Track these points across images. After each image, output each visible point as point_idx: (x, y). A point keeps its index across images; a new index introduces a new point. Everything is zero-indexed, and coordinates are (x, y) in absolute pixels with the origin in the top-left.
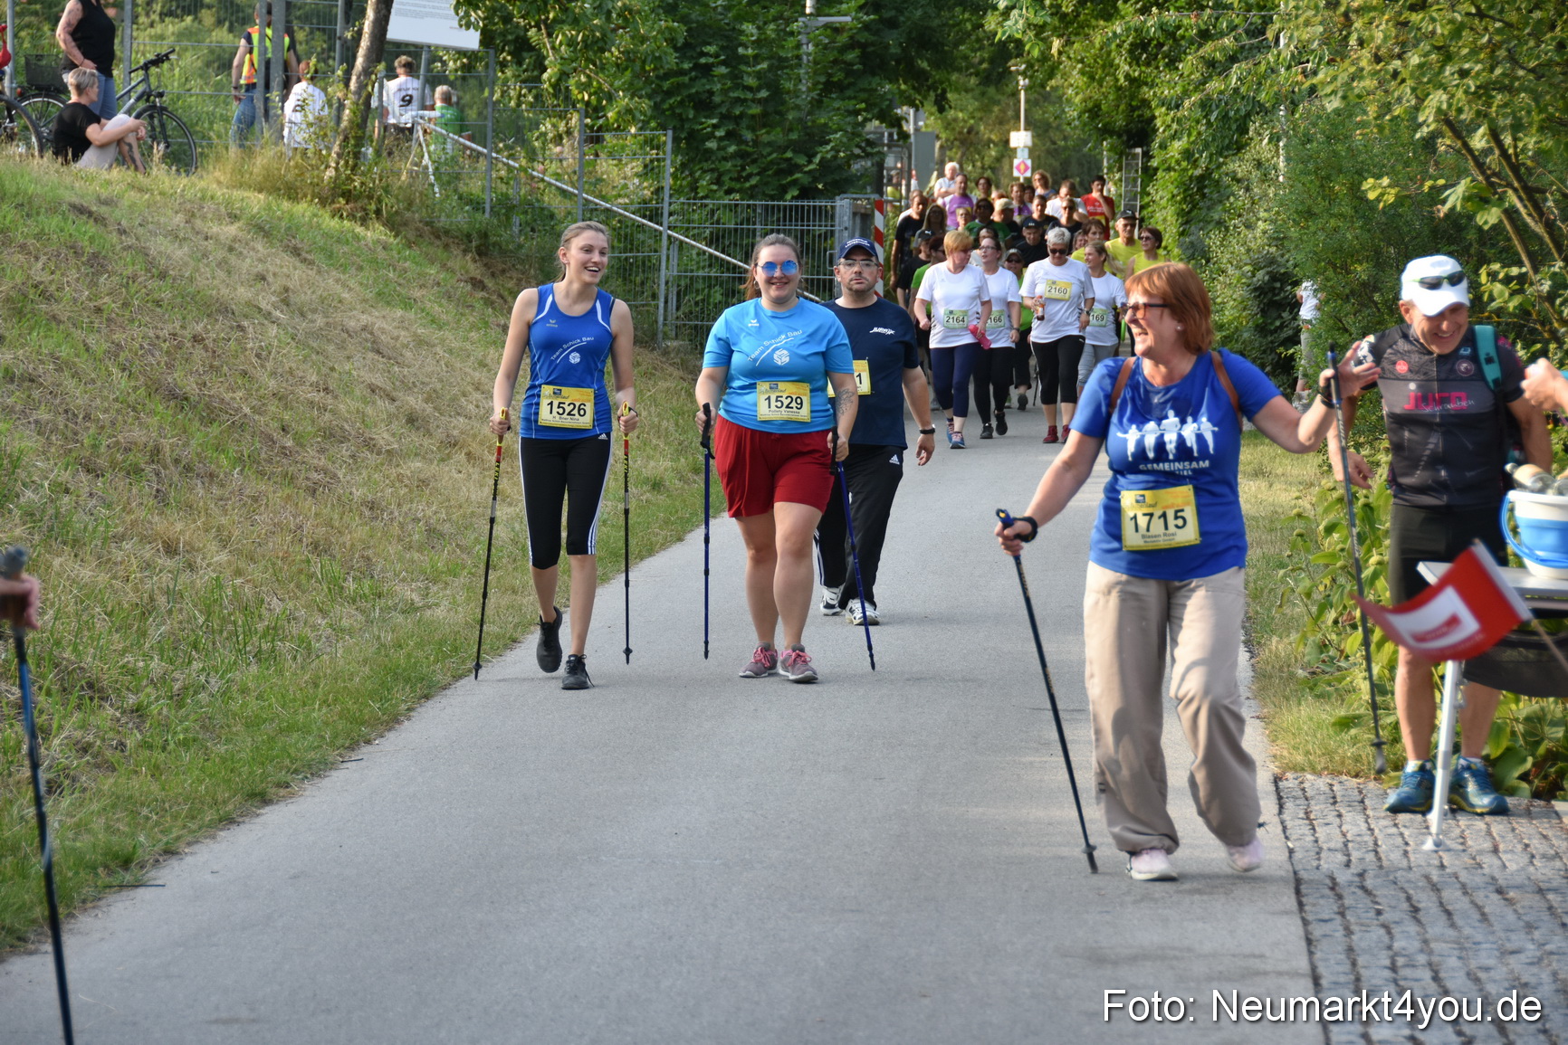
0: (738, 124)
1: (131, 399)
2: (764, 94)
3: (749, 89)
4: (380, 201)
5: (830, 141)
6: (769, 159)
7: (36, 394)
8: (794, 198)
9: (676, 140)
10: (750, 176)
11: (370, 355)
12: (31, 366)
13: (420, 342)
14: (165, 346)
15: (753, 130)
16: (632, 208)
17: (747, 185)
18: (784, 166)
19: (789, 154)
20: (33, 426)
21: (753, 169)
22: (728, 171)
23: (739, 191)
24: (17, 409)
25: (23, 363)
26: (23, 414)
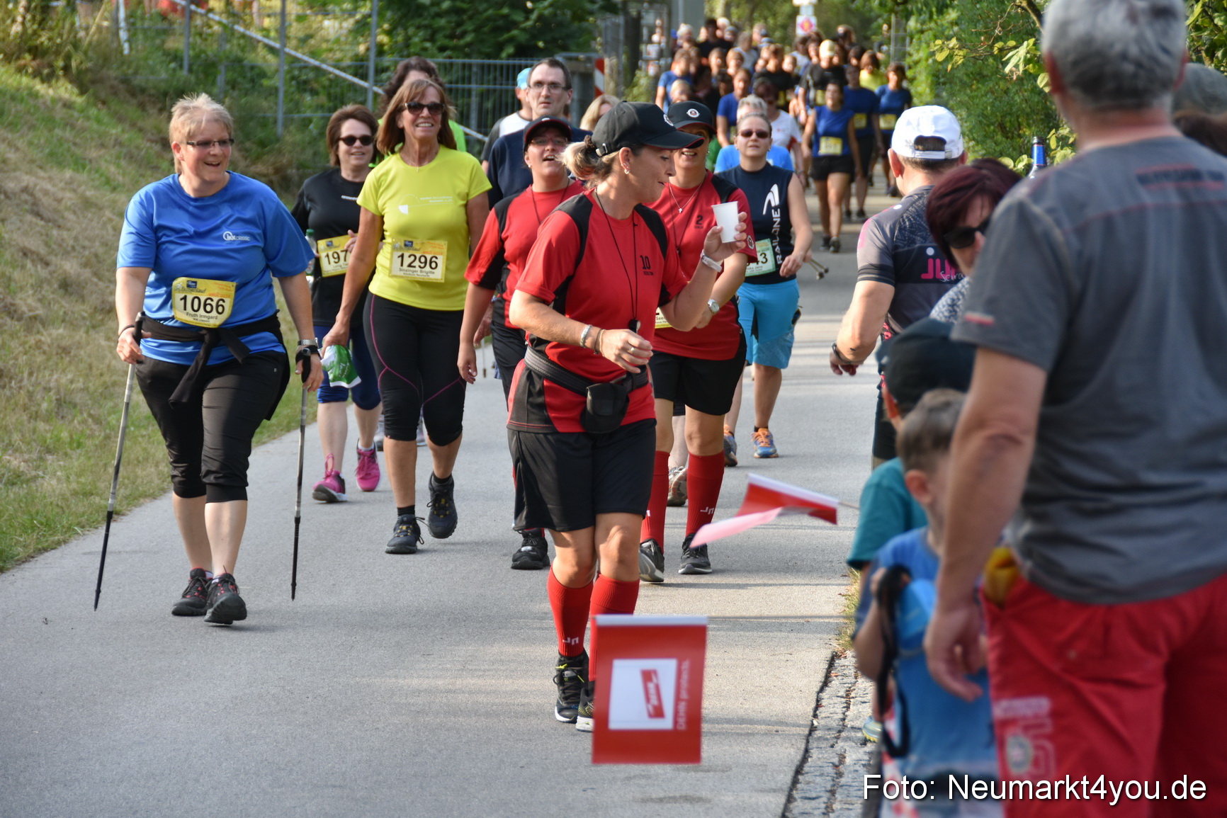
4: (68, 58)
6: (486, 15)
8: (510, 57)
10: (464, 34)
11: (29, 217)
13: (87, 204)
17: (462, 42)
18: (500, 23)
19: (505, 11)
21: (469, 26)
22: (442, 28)
23: (454, 48)
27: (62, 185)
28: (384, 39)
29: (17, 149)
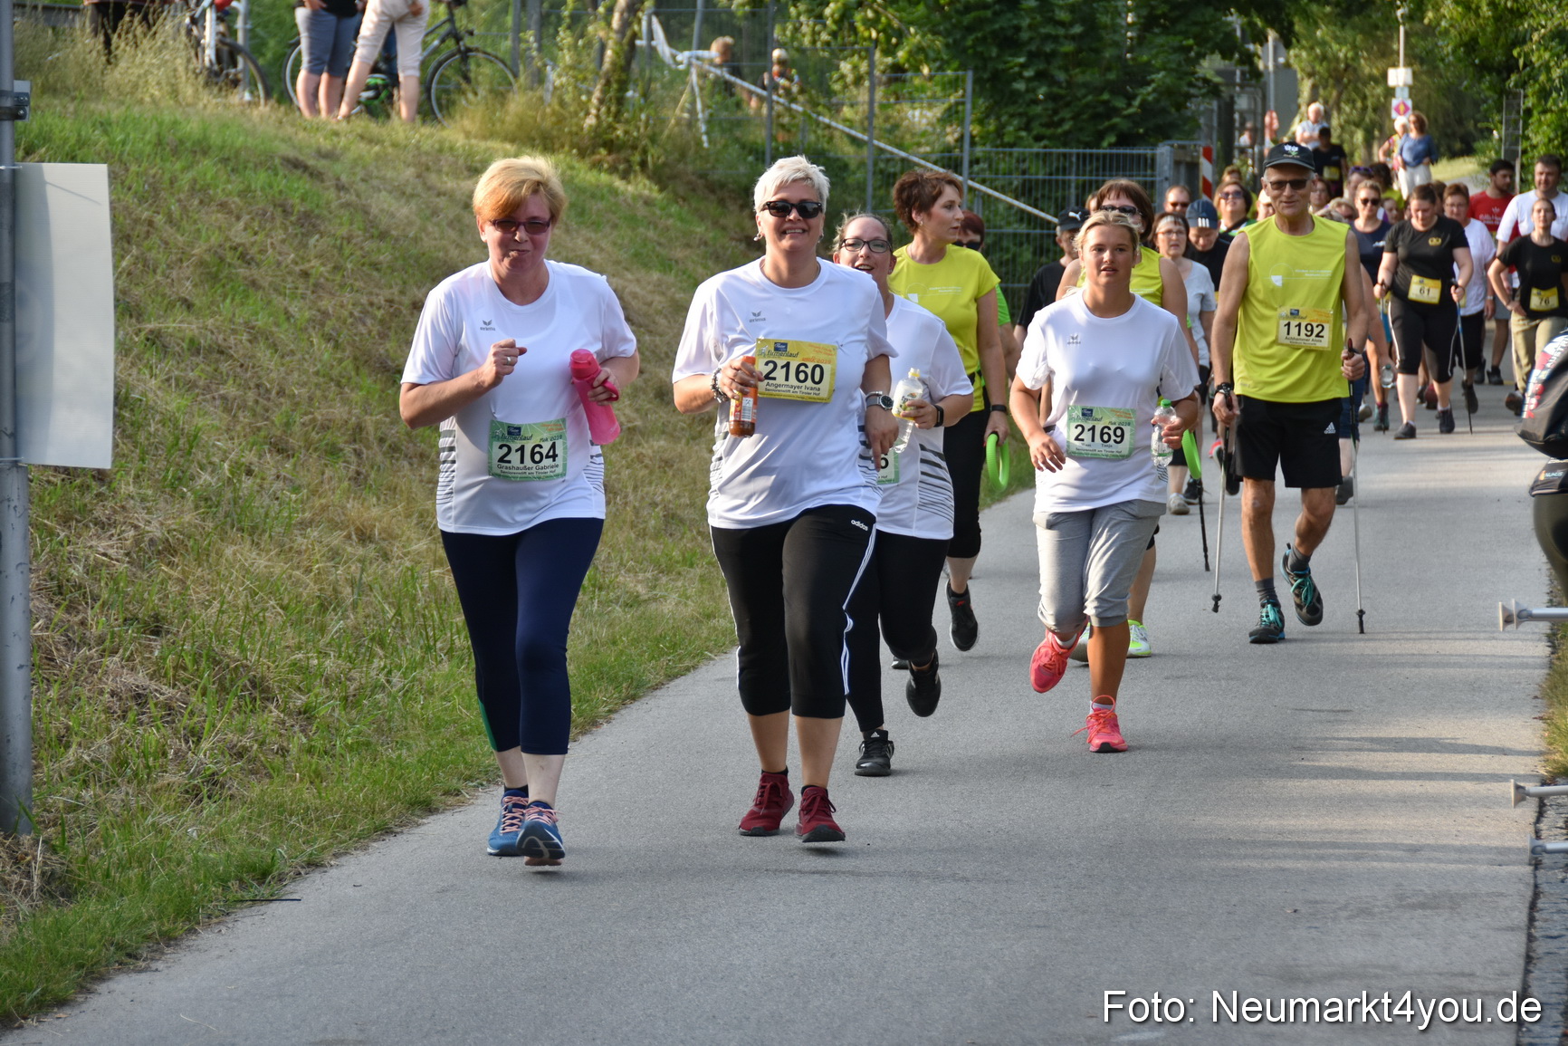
0: (1049, 63)
1: (335, 373)
2: (1077, 29)
3: (1062, 24)
4: (645, 151)
5: (1153, 81)
6: (1084, 101)
7: (224, 367)
8: (1111, 146)
9: (977, 81)
10: (1062, 121)
12: (221, 337)
14: (379, 314)
15: (1066, 70)
16: (934, 157)
17: (1060, 130)
18: (1100, 109)
19: (1105, 96)
20: (218, 402)
21: (1066, 114)
22: (1038, 116)
23: (1050, 138)
24: (201, 383)
25: (212, 333)
26: (207, 388)
27: (650, 287)
28: (975, 129)
29: (602, 250)
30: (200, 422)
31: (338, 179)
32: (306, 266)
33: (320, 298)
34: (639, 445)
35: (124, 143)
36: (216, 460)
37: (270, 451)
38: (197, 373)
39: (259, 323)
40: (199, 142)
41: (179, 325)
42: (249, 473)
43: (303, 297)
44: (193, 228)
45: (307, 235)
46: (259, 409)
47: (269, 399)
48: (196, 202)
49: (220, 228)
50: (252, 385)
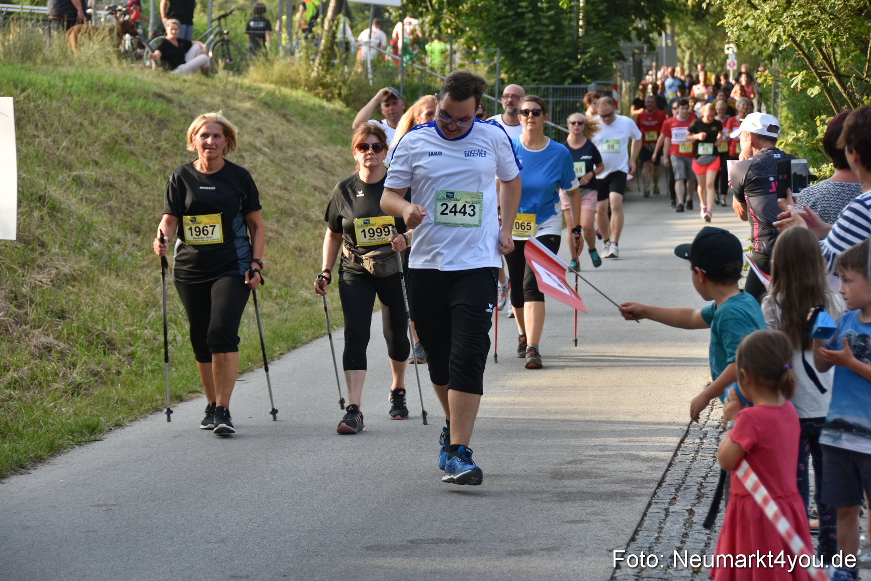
4: (340, 89)
7: (112, 192)
9: (504, 53)
12: (111, 178)
20: (106, 210)
24: (99, 200)
25: (107, 176)
26: (101, 203)
30: (95, 219)
31: (180, 103)
32: (159, 144)
33: (165, 160)
34: (321, 228)
35: (72, 86)
36: (102, 237)
37: (131, 233)
38: (97, 195)
39: (131, 172)
40: (111, 86)
41: (89, 173)
42: (119, 243)
43: (156, 159)
44: (102, 127)
45: (162, 129)
46: (127, 212)
47: (133, 208)
48: (106, 114)
49: (116, 127)
50: (125, 201)
